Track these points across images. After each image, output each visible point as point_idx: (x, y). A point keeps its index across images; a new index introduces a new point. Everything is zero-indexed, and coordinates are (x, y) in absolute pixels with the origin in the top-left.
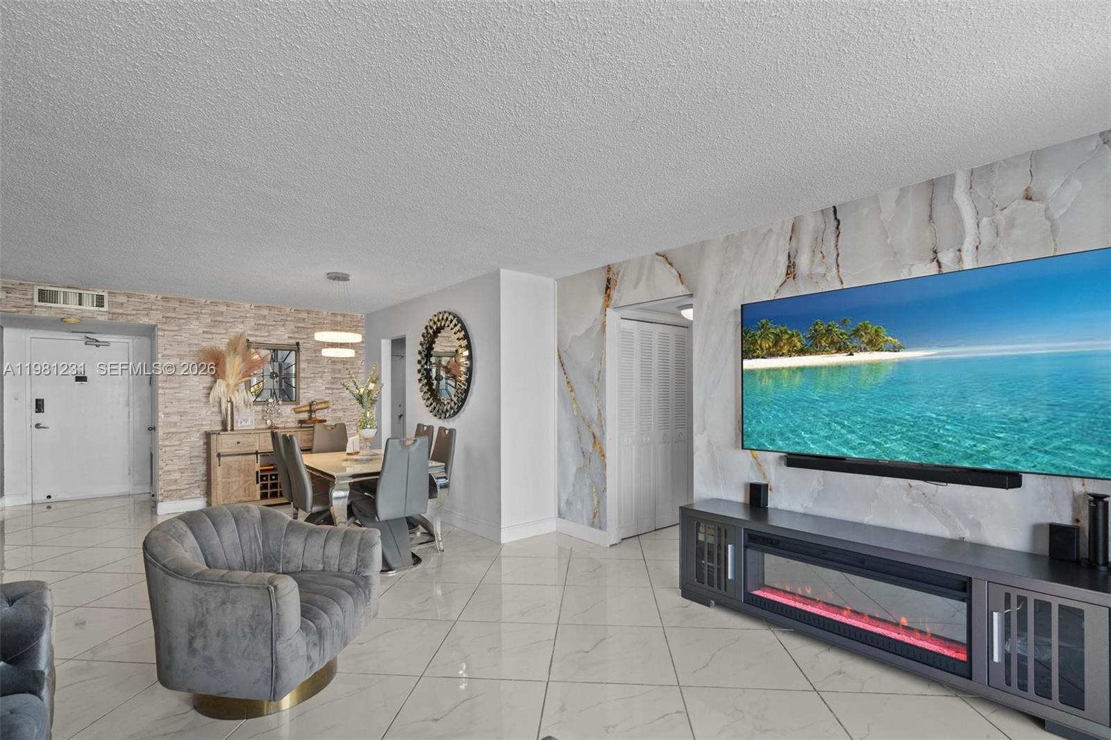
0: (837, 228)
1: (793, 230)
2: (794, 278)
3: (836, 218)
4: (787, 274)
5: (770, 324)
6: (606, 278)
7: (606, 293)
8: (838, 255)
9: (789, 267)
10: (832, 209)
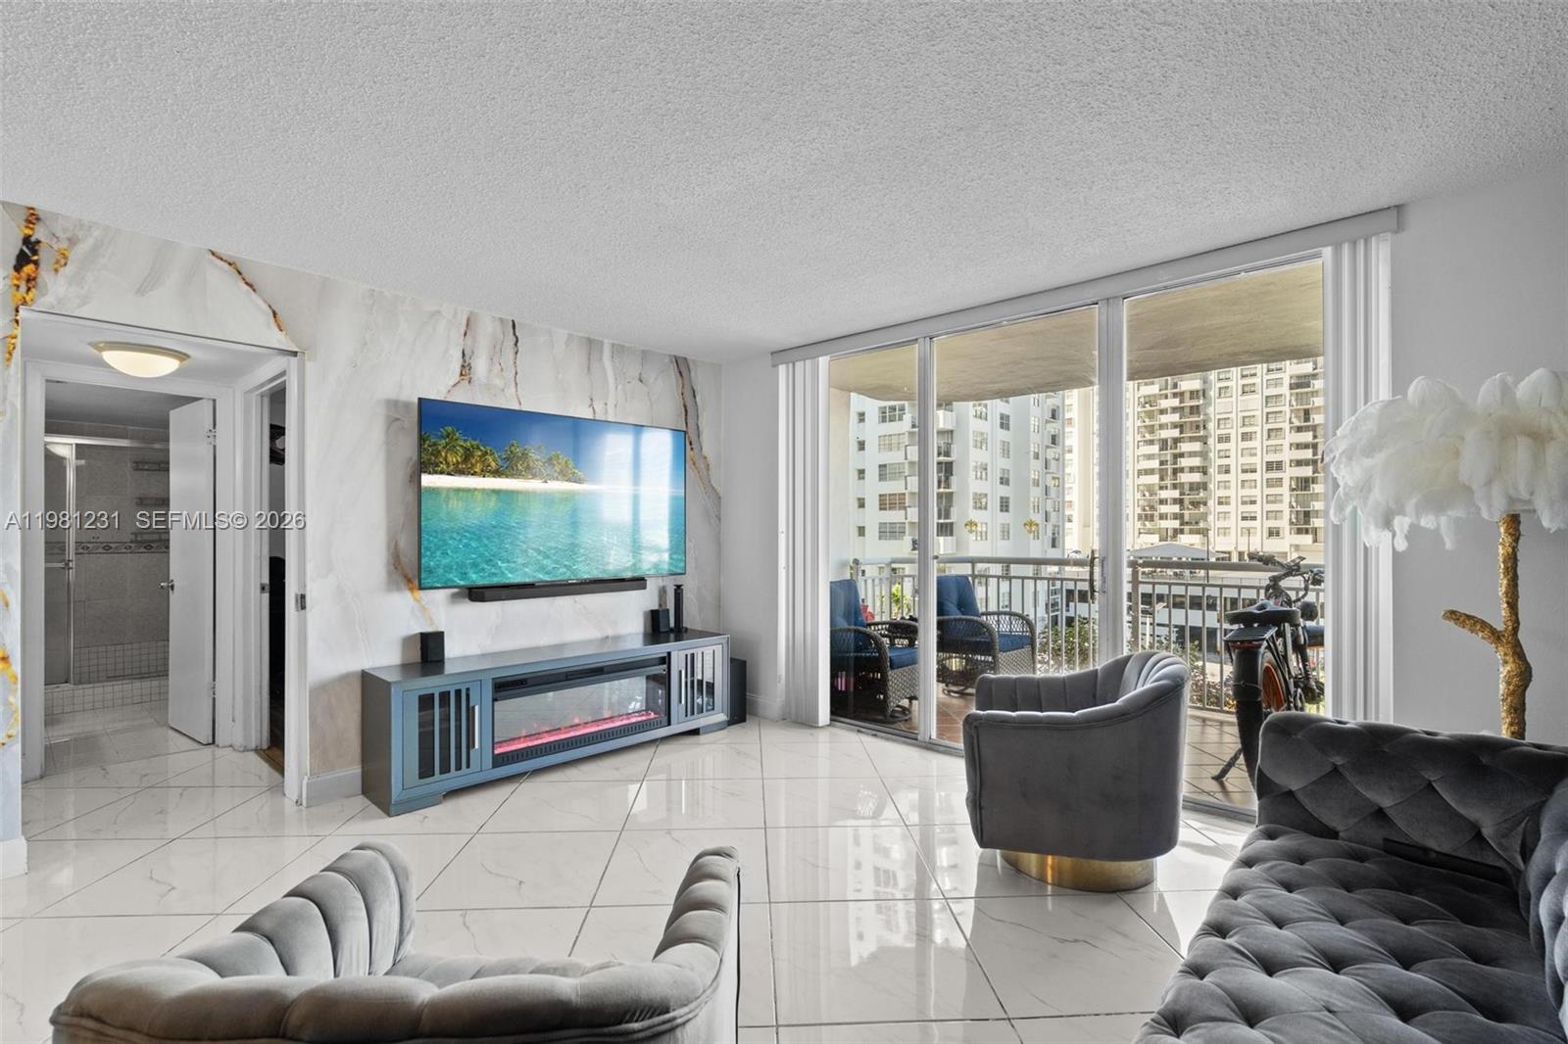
0: (516, 344)
1: (468, 325)
2: (470, 382)
3: (514, 334)
4: (461, 374)
5: (457, 434)
6: (22, 236)
7: (18, 268)
8: (516, 373)
9: (463, 366)
10: (511, 323)
